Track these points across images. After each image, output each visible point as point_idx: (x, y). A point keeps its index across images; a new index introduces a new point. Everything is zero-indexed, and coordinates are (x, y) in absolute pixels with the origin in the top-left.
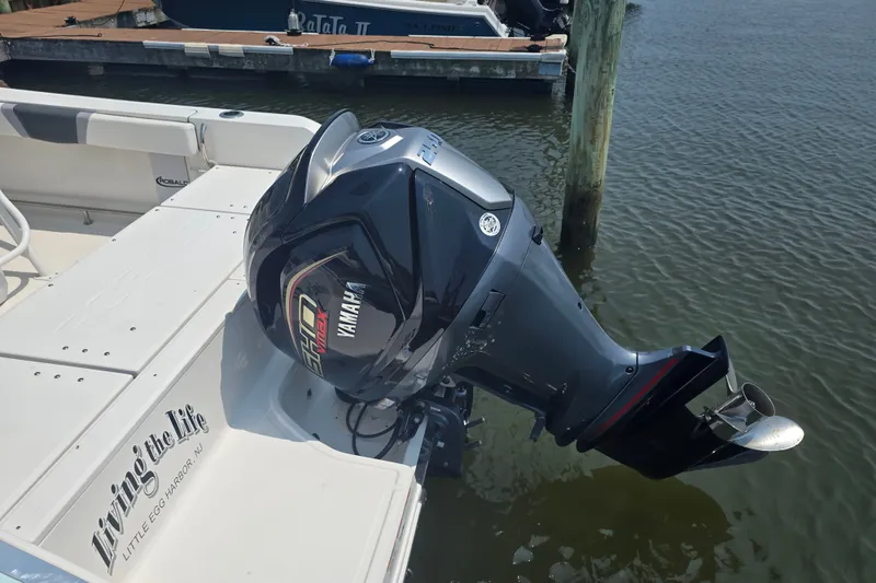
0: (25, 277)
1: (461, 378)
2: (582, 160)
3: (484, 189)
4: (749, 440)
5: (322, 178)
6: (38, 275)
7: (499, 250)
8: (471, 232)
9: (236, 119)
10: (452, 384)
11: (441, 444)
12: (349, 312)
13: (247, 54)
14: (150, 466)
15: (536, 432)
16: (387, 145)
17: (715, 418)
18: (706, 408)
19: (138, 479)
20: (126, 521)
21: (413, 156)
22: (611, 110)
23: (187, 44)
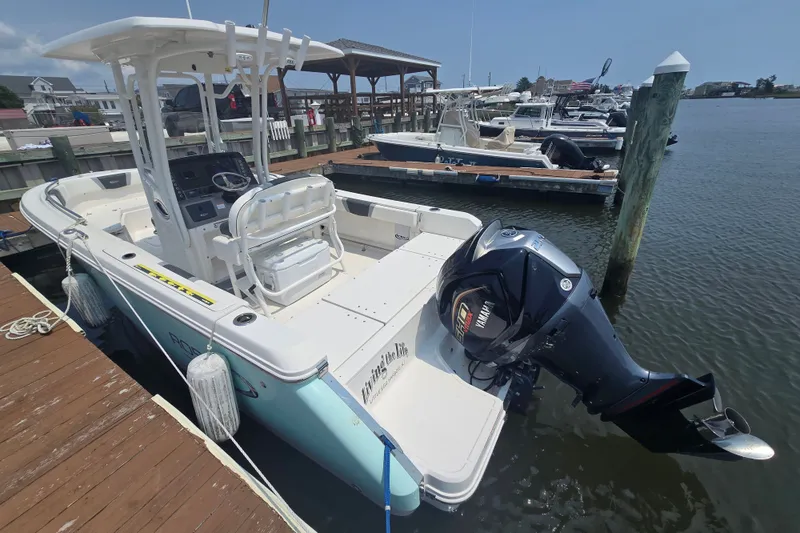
0: (338, 271)
1: (535, 362)
2: (622, 246)
3: (565, 265)
4: (727, 445)
5: (482, 251)
6: (342, 271)
7: (569, 298)
8: (556, 287)
9: (437, 212)
10: (529, 363)
11: (518, 394)
12: (484, 316)
13: (435, 174)
14: (386, 366)
15: (575, 403)
16: (516, 239)
17: (702, 424)
18: (695, 416)
19: (381, 370)
20: (374, 386)
21: (529, 245)
22: (645, 219)
23: (409, 169)
